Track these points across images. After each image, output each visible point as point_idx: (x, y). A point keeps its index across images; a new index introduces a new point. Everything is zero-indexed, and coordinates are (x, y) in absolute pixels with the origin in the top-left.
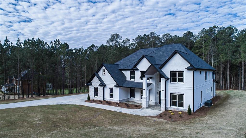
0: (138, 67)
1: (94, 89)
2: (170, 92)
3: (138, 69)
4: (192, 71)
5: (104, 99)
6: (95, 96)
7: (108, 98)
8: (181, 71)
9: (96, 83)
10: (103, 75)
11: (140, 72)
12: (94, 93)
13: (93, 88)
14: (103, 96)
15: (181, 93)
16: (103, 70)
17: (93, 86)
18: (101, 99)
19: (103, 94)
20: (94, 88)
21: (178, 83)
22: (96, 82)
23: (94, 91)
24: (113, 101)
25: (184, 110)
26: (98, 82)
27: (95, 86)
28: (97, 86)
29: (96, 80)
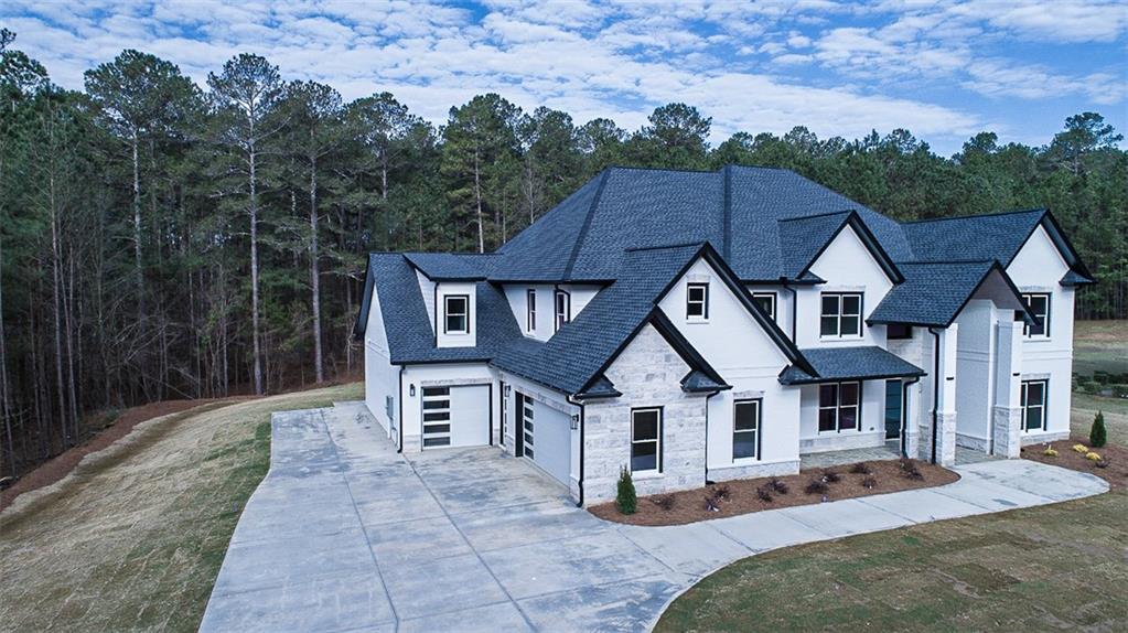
1: (630, 424)
3: (813, 283)
4: (1073, 289)
5: (707, 472)
7: (731, 464)
8: (1044, 291)
9: (649, 377)
10: (689, 317)
11: (824, 293)
13: (621, 420)
14: (704, 455)
16: (689, 284)
17: (622, 400)
19: (705, 442)
20: (632, 412)
21: (1032, 337)
22: (651, 370)
23: (629, 438)
24: (763, 475)
25: (1048, 438)
26: (663, 371)
27: (637, 397)
28: (654, 397)
29: (652, 358)
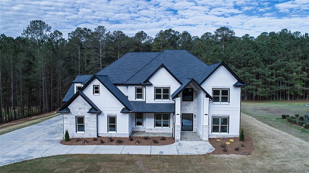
0: (152, 81)
1: (75, 120)
2: (212, 115)
3: (151, 85)
4: (240, 88)
5: (98, 134)
6: (76, 132)
7: (107, 133)
8: (226, 88)
9: (80, 109)
10: (94, 94)
11: (155, 87)
12: (75, 127)
13: (73, 118)
14: (96, 129)
15: (225, 115)
16: (94, 86)
17: (73, 114)
18: (91, 134)
19: (96, 126)
20: (75, 117)
21: (222, 103)
22: (80, 107)
23: (75, 123)
24: (117, 136)
25: (229, 136)
26: (84, 107)
27: (77, 113)
28: (81, 113)
29: (81, 104)
